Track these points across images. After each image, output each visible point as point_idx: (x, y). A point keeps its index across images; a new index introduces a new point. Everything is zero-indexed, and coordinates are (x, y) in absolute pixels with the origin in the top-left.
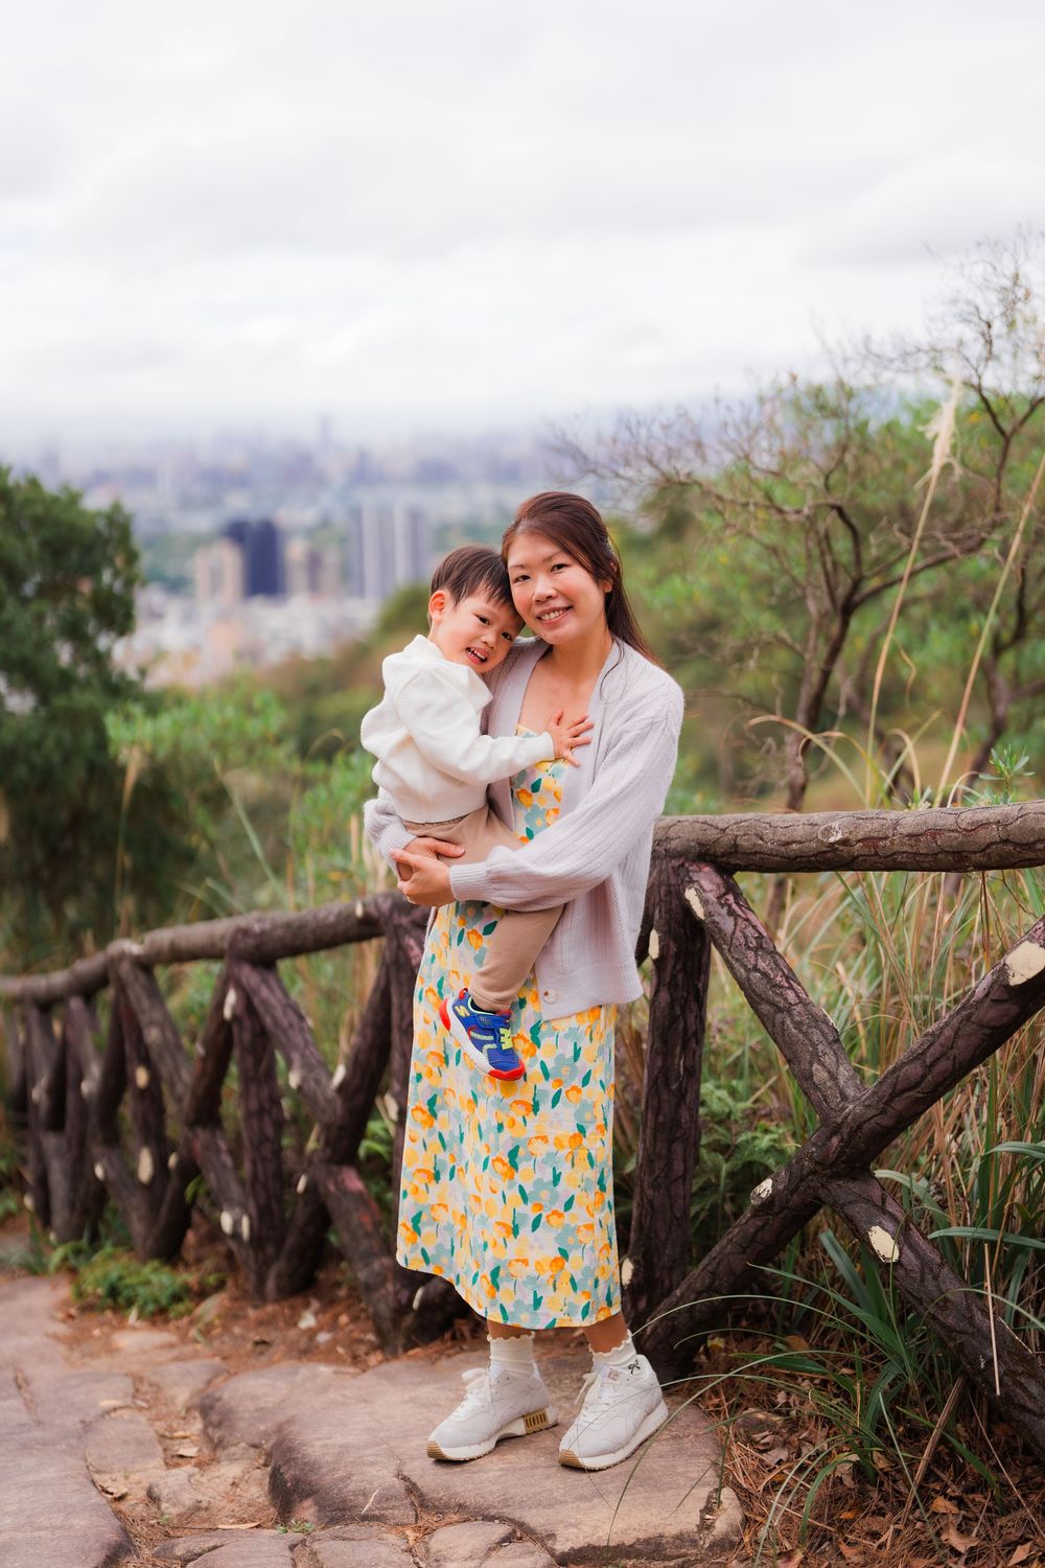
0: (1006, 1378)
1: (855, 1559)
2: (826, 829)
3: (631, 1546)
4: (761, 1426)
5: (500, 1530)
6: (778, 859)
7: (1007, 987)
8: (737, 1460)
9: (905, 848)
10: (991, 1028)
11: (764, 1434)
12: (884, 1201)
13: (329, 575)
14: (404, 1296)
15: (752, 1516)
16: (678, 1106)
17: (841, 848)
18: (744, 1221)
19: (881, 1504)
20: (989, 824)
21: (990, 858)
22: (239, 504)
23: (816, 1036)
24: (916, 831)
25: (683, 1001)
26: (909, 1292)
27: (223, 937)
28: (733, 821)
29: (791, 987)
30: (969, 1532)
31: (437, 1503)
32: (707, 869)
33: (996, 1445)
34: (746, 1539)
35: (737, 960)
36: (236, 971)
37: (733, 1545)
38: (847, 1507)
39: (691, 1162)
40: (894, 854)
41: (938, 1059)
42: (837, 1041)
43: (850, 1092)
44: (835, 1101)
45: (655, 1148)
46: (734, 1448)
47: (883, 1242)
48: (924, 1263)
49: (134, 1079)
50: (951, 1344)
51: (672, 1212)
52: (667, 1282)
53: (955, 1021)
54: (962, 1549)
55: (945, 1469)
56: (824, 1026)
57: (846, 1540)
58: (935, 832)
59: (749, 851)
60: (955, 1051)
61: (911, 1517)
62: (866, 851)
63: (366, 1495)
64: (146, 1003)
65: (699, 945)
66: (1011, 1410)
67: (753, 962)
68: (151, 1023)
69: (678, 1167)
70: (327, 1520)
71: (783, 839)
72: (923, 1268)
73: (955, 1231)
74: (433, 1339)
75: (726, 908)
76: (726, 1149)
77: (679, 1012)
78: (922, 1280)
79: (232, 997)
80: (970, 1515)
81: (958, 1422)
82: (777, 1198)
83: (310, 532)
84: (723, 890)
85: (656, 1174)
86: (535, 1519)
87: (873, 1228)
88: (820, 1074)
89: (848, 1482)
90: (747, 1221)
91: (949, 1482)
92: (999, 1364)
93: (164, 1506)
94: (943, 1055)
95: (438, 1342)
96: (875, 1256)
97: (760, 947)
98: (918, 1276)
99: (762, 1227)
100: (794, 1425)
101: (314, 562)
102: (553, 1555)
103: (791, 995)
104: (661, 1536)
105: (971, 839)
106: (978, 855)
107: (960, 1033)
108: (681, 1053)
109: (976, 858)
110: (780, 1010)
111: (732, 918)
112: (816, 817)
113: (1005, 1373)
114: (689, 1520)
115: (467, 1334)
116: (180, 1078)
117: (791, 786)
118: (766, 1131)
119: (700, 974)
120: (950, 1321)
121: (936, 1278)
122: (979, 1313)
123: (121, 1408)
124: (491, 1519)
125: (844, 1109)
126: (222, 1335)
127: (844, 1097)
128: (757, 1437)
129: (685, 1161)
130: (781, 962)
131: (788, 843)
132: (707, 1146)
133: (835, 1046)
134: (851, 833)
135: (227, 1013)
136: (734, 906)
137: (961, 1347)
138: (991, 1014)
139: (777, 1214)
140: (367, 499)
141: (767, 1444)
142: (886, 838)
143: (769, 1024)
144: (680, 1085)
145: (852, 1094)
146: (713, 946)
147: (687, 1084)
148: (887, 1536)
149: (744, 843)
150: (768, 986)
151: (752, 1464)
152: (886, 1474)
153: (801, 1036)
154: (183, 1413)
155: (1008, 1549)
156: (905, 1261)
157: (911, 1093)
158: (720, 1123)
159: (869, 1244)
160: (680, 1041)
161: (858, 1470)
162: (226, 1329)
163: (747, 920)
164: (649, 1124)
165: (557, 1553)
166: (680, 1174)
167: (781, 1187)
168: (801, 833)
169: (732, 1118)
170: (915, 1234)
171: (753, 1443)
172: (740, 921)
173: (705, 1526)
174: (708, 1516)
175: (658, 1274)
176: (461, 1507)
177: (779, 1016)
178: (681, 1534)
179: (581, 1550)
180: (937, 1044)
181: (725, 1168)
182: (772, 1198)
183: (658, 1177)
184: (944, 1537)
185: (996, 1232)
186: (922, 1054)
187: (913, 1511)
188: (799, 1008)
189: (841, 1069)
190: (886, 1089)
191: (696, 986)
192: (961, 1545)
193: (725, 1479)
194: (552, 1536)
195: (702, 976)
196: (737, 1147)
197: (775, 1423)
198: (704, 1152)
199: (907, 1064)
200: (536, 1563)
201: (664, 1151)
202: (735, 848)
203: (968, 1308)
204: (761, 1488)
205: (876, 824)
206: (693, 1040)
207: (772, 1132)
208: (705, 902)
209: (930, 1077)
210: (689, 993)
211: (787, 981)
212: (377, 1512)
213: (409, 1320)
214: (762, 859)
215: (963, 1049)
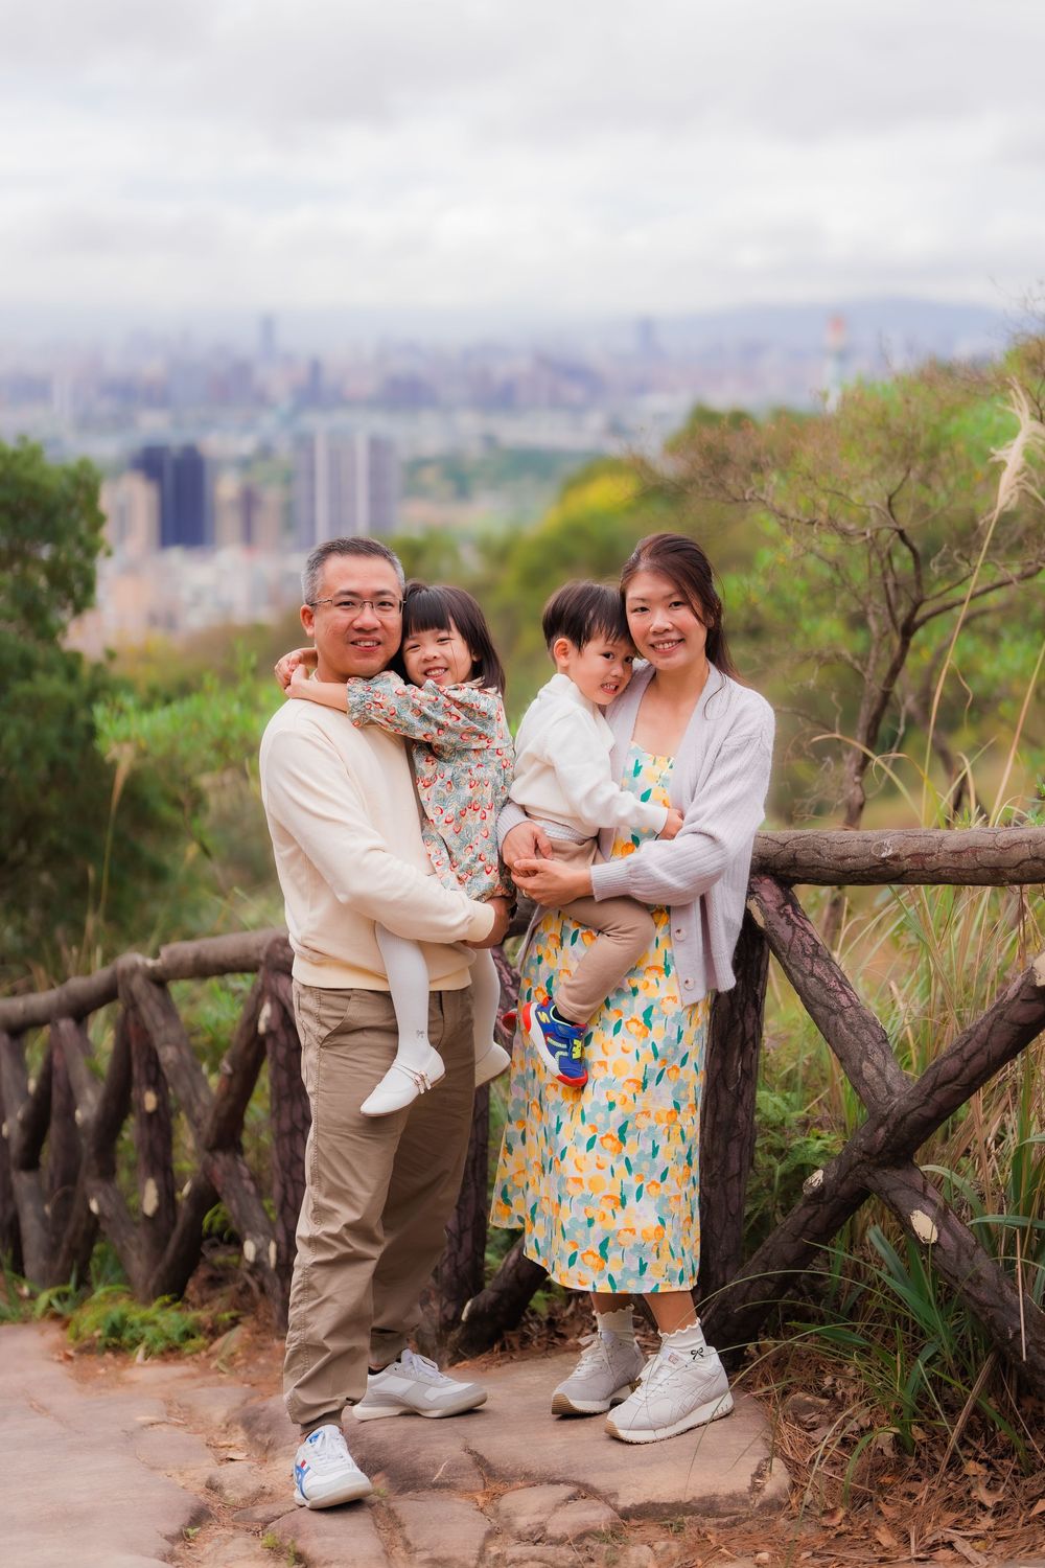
0: (1031, 1347)
1: (893, 1515)
2: (878, 845)
3: (688, 1503)
4: (809, 1407)
5: (565, 1491)
6: (834, 872)
7: (1034, 987)
8: (786, 1437)
9: (949, 864)
10: (1020, 1025)
11: (811, 1415)
12: (925, 1188)
13: (267, 521)
14: (450, 1311)
15: (799, 1482)
16: (735, 1106)
17: (892, 863)
18: (796, 1211)
19: (918, 1471)
20: (1022, 842)
21: (1022, 874)
22: (154, 426)
23: (866, 1036)
24: (958, 849)
25: (742, 1007)
26: (946, 1271)
27: (258, 949)
28: (793, 837)
29: (844, 992)
30: (996, 1489)
31: (504, 1473)
32: (767, 881)
33: (1024, 1416)
34: (794, 1501)
35: (795, 966)
36: (273, 982)
37: (781, 1506)
38: (887, 1474)
39: (746, 1163)
40: (940, 868)
41: (974, 1054)
42: (886, 1041)
43: (896, 1087)
44: (882, 1095)
45: (713, 1145)
46: (783, 1427)
47: (924, 1225)
48: (961, 1244)
49: (141, 1104)
50: (983, 1318)
51: (727, 1208)
52: (721, 1276)
53: (990, 1020)
54: (989, 1504)
55: (976, 1438)
56: (873, 1028)
57: (885, 1500)
58: (975, 850)
59: (807, 865)
60: (989, 1047)
61: (945, 1479)
62: (914, 866)
63: (435, 1466)
64: (161, 1021)
65: (757, 953)
66: (1036, 1376)
67: (809, 967)
68: (167, 1043)
69: (734, 1165)
70: (399, 1488)
71: (839, 853)
72: (959, 1249)
73: (992, 1218)
74: (481, 1352)
75: (785, 918)
76: (781, 1153)
77: (738, 1017)
78: (958, 1260)
79: (267, 1011)
80: (998, 1477)
81: (990, 1396)
82: (828, 1188)
83: (245, 464)
84: (782, 901)
85: (713, 1172)
86: (598, 1481)
87: (915, 1212)
88: (869, 1071)
89: (888, 1452)
90: (800, 1210)
91: (980, 1449)
92: (1026, 1335)
93: (227, 1492)
94: (979, 1050)
95: (486, 1354)
96: (916, 1238)
97: (816, 954)
98: (954, 1256)
99: (813, 1216)
100: (840, 1405)
101: (249, 502)
102: (615, 1510)
103: (843, 999)
104: (715, 1495)
105: (1007, 856)
106: (1013, 870)
107: (994, 1030)
108: (739, 1056)
109: (1011, 873)
110: (833, 1012)
111: (791, 927)
112: (870, 834)
113: (1031, 1344)
114: (740, 1481)
115: (516, 1346)
116: (199, 1100)
117: (849, 806)
118: (818, 1138)
119: (759, 980)
120: (983, 1296)
121: (970, 1258)
122: (1009, 1290)
123: (158, 1423)
124: (558, 1482)
125: (890, 1102)
126: (246, 1365)
127: (891, 1092)
128: (805, 1417)
129: (741, 1160)
130: (835, 968)
131: (843, 858)
132: (762, 1148)
133: (884, 1046)
134: (900, 849)
135: (262, 1027)
136: (792, 916)
137: (992, 1321)
138: (1021, 1013)
139: (827, 1203)
140: (318, 423)
141: (814, 1423)
142: (933, 854)
143: (823, 1026)
144: (738, 1087)
145: (898, 1089)
146: (771, 954)
147: (744, 1085)
148: (923, 1495)
149: (802, 857)
150: (823, 990)
151: (800, 1441)
152: (924, 1444)
153: (852, 1036)
154: (224, 1427)
155: (1031, 1502)
156: (942, 1242)
157: (950, 1086)
158: (774, 1129)
159: (911, 1227)
160: (739, 1045)
161: (898, 1442)
162: (250, 1360)
163: (804, 929)
164: (707, 1124)
165: (620, 1508)
166: (736, 1172)
167: (831, 1177)
168: (856, 848)
169: (786, 1125)
170: (953, 1218)
171: (801, 1423)
172: (797, 930)
173: (755, 1488)
174: (758, 1481)
175: (712, 1269)
176: (528, 1475)
177: (833, 1017)
178: (734, 1494)
179: (641, 1506)
180: (974, 1040)
181: (779, 1169)
182: (823, 1188)
183: (716, 1174)
184: (973, 1494)
185: (1026, 1218)
186: (961, 1049)
187: (945, 1475)
188: (851, 1011)
189: (888, 1066)
190: (929, 1083)
191: (755, 992)
192: (989, 1500)
193: (775, 1451)
194: (615, 1494)
195: (761, 983)
196: (791, 1150)
197: (822, 1405)
198: (759, 1156)
199: (947, 1059)
200: (601, 1516)
201: (721, 1149)
202: (794, 862)
203: (1000, 1286)
204: (808, 1460)
205: (924, 842)
206: (751, 1044)
207: (824, 1139)
208: (765, 912)
209: (967, 1071)
210: (748, 999)
211: (840, 986)
212: (447, 1481)
213: (456, 1334)
214: (819, 872)
215: (996, 1045)
